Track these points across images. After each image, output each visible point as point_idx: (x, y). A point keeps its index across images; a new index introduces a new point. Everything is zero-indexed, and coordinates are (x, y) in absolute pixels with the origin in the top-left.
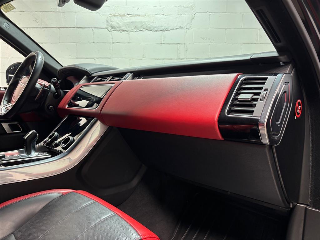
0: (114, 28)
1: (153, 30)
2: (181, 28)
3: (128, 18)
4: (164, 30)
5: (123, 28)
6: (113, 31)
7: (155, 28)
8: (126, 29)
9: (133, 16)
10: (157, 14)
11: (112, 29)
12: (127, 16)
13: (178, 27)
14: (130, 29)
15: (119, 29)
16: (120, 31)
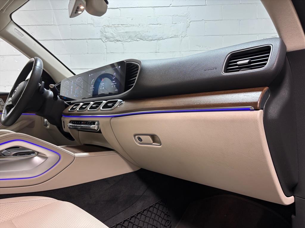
0: (108, 39)
1: (147, 40)
2: (176, 36)
3: (122, 28)
4: (159, 39)
5: (117, 38)
6: (107, 42)
7: (150, 37)
8: (120, 40)
9: (127, 26)
10: (151, 23)
11: (106, 39)
13: (173, 36)
14: (124, 40)
15: (114, 39)
16: (114, 41)
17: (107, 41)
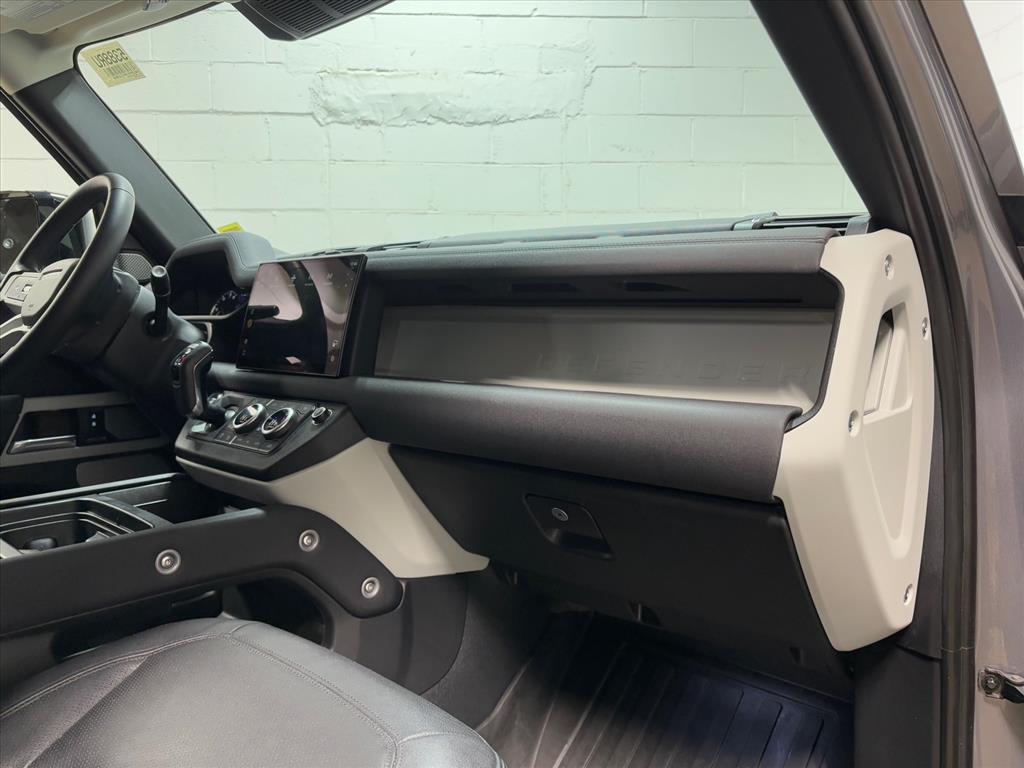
0: (334, 114)
1: (460, 122)
2: (549, 114)
3: (381, 82)
4: (495, 122)
5: (364, 114)
6: (332, 125)
7: (469, 115)
8: (373, 118)
9: (396, 76)
10: (472, 69)
11: (330, 116)
12: (376, 76)
13: (540, 112)
14: (386, 120)
15: (353, 118)
16: (353, 122)
17: (332, 122)
